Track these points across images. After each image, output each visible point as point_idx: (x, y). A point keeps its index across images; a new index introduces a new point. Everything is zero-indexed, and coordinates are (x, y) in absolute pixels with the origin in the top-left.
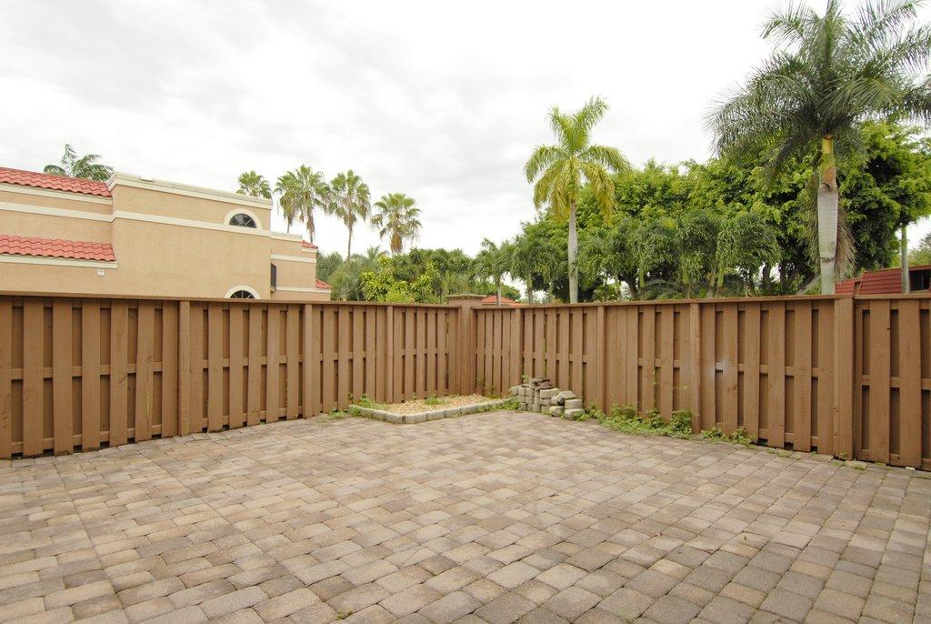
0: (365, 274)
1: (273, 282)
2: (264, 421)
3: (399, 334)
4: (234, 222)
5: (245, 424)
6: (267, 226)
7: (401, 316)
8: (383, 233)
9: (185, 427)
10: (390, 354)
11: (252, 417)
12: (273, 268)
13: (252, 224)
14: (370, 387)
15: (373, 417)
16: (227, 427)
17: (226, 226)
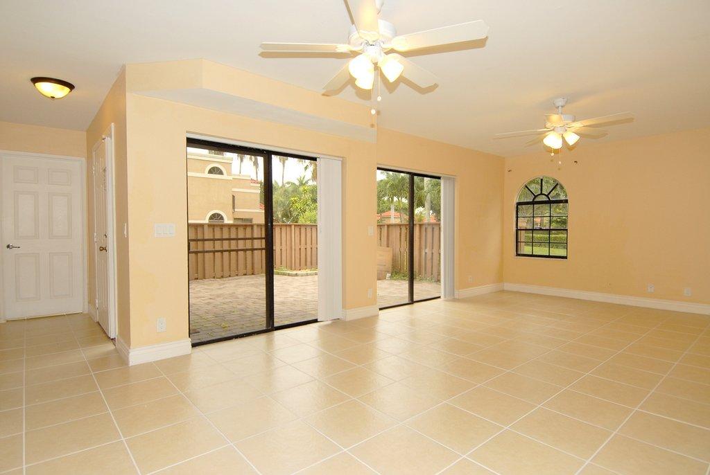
0: (293, 199)
1: (234, 208)
2: (237, 275)
3: (297, 239)
4: (211, 171)
5: (230, 276)
6: (229, 173)
7: (298, 229)
8: (306, 168)
9: (207, 275)
10: (293, 247)
11: (233, 273)
12: (234, 197)
13: (221, 173)
14: (284, 263)
15: (284, 274)
16: (222, 277)
17: (207, 175)
